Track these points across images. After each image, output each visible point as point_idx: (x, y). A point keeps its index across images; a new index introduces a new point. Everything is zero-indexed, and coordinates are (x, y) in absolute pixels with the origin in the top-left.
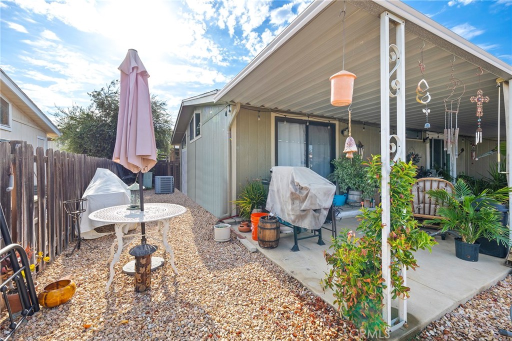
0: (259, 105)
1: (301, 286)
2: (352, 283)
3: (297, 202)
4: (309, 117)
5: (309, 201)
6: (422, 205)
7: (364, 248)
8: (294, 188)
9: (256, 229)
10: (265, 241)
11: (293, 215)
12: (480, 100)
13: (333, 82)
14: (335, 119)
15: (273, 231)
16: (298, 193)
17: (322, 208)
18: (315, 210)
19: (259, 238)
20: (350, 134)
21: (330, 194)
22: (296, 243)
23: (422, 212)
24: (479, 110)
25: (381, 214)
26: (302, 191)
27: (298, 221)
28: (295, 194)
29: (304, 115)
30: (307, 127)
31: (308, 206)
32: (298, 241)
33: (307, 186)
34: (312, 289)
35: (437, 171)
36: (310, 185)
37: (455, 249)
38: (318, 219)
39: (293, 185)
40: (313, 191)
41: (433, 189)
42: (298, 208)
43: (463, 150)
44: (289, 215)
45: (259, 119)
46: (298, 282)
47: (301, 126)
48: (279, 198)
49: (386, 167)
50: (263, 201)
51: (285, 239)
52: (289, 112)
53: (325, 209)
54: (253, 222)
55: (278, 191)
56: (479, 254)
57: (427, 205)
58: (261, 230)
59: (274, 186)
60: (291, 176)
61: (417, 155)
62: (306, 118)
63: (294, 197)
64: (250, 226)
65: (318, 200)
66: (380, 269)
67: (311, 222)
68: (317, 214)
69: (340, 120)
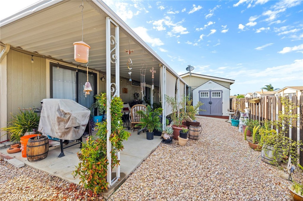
0: (32, 51)
1: (61, 180)
2: (90, 168)
3: (62, 123)
4: (77, 67)
5: (71, 122)
6: (136, 118)
7: (98, 145)
8: (59, 114)
9: (25, 148)
10: (34, 156)
11: (60, 132)
12: (153, 71)
13: (75, 46)
14: (96, 70)
15: (41, 147)
16: (63, 117)
17: (81, 125)
18: (76, 128)
19: (27, 155)
20: (88, 80)
21: (86, 116)
22: (62, 151)
23: (136, 121)
24: (153, 76)
25: (106, 125)
26: (66, 116)
27: (64, 136)
28: (60, 118)
29: (74, 65)
30: (77, 73)
31: (70, 125)
32: (64, 150)
33: (70, 112)
34: (68, 179)
35: (145, 101)
36: (71, 111)
37: (146, 136)
38: (78, 133)
39: (59, 112)
40: (74, 115)
41: (140, 110)
42: (63, 127)
43: (155, 92)
44: (57, 133)
45: (32, 62)
46: (59, 178)
47: (73, 72)
48: (49, 121)
49: (109, 100)
50: (36, 125)
51: (54, 150)
52: (61, 60)
53: (83, 126)
54: (22, 143)
55: (48, 117)
56: (154, 136)
57: (138, 118)
58: (30, 149)
59: (44, 114)
60: (57, 106)
61: (138, 94)
62: (76, 67)
63: (60, 120)
64: (19, 147)
65: (77, 120)
66: (106, 155)
67: (72, 135)
68: (77, 130)
69: (100, 72)
